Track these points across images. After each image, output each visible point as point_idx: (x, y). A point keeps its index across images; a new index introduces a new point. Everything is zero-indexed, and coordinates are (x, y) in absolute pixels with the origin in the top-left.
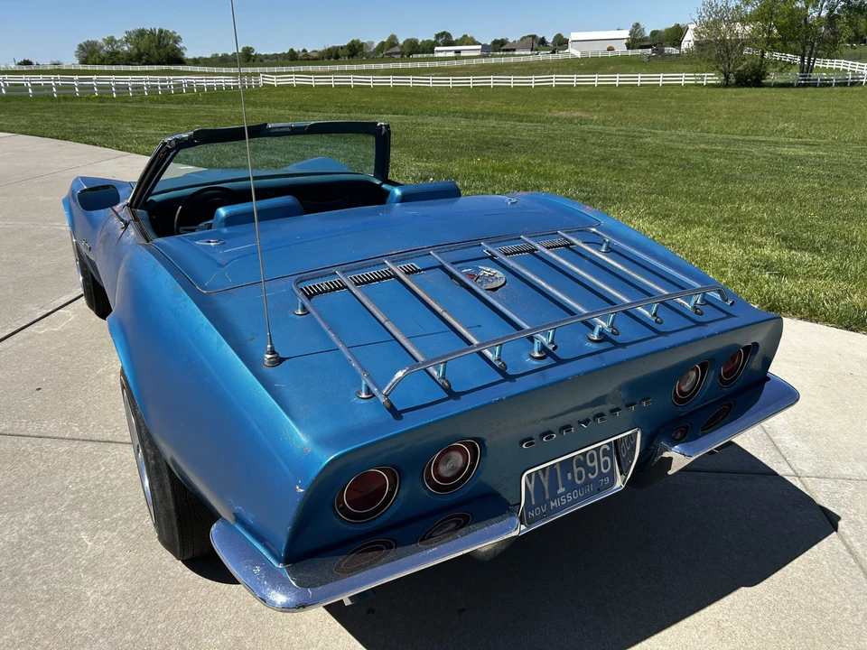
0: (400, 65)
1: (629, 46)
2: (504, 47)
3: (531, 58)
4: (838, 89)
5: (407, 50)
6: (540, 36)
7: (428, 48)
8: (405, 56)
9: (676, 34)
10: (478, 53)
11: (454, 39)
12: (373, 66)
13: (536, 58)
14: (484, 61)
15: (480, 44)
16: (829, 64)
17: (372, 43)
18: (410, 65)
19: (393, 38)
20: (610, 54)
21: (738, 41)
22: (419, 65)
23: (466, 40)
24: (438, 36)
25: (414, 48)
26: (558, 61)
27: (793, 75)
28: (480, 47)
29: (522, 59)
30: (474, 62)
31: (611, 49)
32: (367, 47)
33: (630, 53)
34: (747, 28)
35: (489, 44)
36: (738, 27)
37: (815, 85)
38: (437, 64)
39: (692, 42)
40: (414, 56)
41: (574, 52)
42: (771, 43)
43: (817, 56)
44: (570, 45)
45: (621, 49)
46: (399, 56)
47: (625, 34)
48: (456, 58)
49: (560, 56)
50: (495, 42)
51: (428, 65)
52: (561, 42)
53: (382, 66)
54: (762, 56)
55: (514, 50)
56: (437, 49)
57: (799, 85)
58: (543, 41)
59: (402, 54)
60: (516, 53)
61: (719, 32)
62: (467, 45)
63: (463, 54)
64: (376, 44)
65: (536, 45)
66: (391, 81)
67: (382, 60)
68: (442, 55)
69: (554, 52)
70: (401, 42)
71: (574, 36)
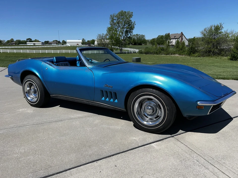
0: (16, 47)
1: (82, 44)
2: (48, 43)
3: (57, 46)
4: (128, 54)
5: (18, 43)
6: (59, 41)
7: (24, 42)
8: (17, 45)
9: (93, 42)
10: (41, 44)
11: (32, 40)
12: (7, 47)
13: (58, 46)
14: (43, 46)
15: (41, 42)
16: (125, 49)
17: (5, 41)
18: (19, 47)
19: (12, 39)
20: (78, 45)
21: (106, 44)
22: (22, 47)
23: (36, 41)
24: (27, 39)
25: (19, 43)
26: (64, 47)
27: (119, 51)
28: (41, 43)
29: (54, 46)
30: (40, 46)
31: (78, 44)
32: (3, 42)
33: (83, 45)
34: (108, 41)
35: (44, 42)
36: (106, 40)
37: (123, 53)
38: (28, 47)
39: (97, 44)
40: (20, 45)
41: (68, 45)
42: (113, 44)
43: (123, 47)
44: (67, 43)
45: (80, 44)
46: (15, 45)
47: (81, 41)
48: (34, 46)
49: (64, 45)
50: (45, 42)
51: (25, 47)
52: (64, 42)
53: (10, 47)
54: (112, 47)
55: (51, 44)
56: (27, 43)
57: (120, 53)
58: (59, 42)
59: (16, 44)
60: (52, 45)
61: (102, 41)
62: (37, 42)
63: (36, 44)
64: (6, 41)
65: (57, 43)
66: (15, 51)
67: (9, 45)
68: (29, 44)
69: (63, 45)
70: (15, 41)
71: (68, 41)
